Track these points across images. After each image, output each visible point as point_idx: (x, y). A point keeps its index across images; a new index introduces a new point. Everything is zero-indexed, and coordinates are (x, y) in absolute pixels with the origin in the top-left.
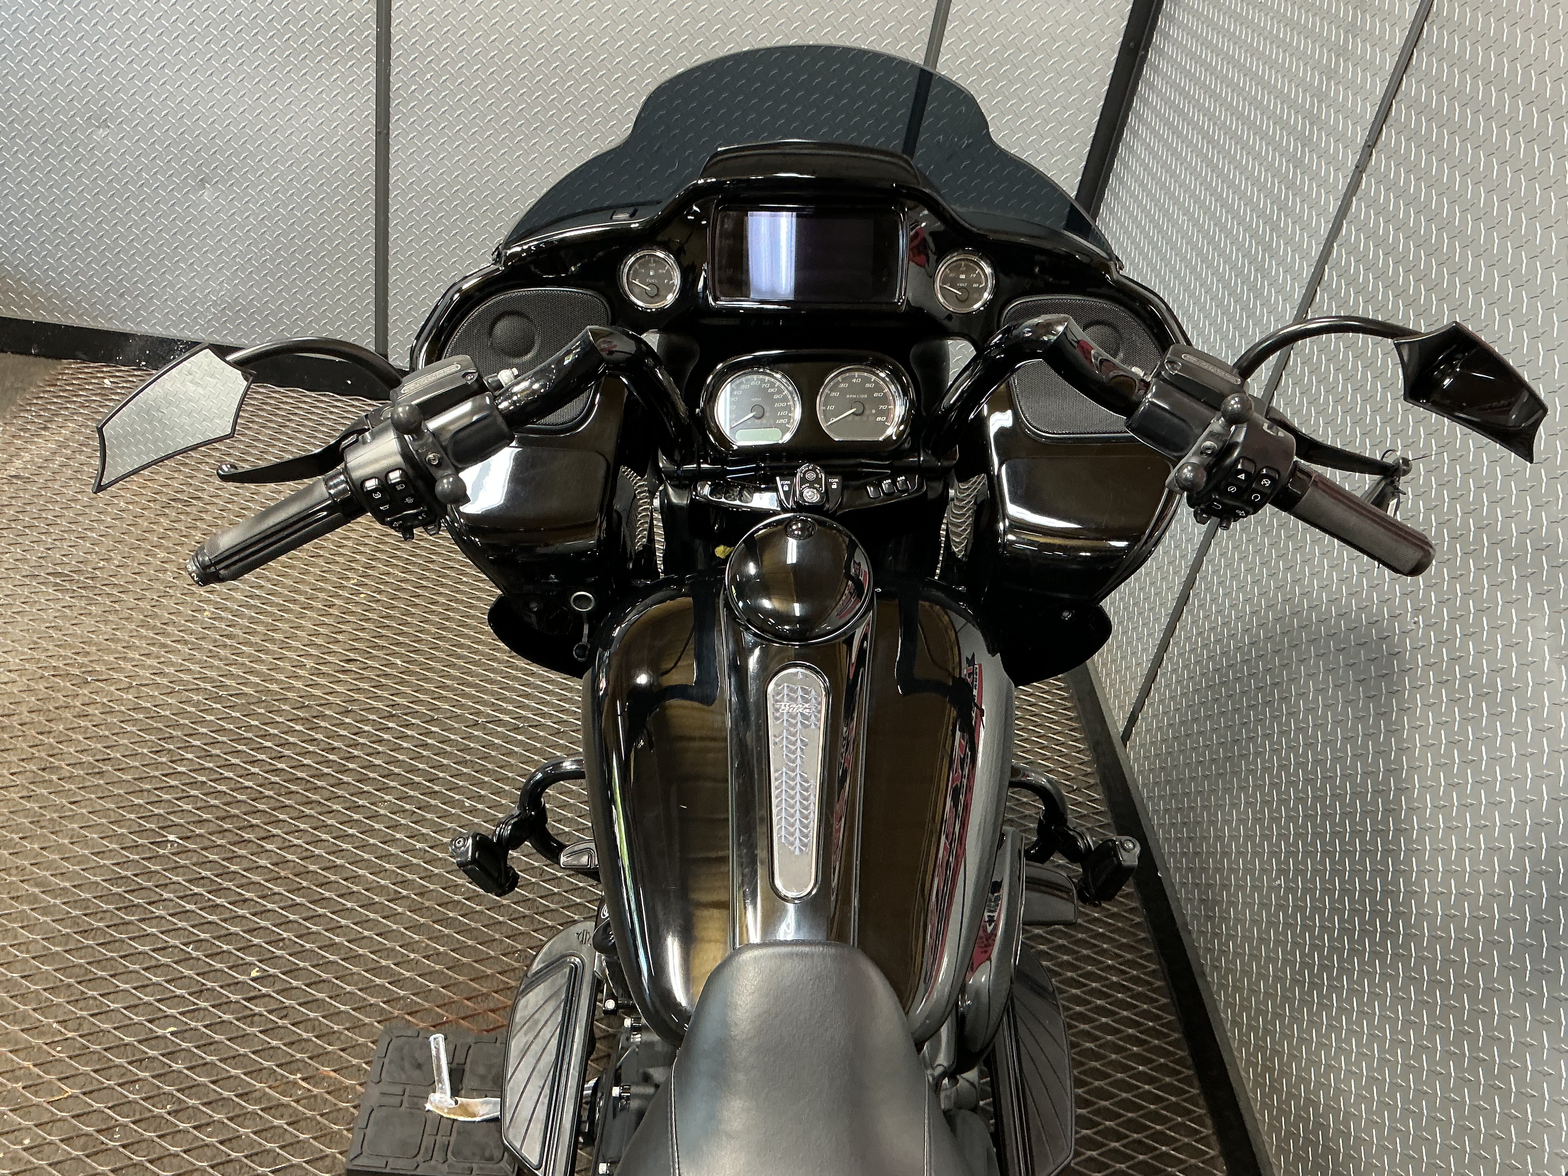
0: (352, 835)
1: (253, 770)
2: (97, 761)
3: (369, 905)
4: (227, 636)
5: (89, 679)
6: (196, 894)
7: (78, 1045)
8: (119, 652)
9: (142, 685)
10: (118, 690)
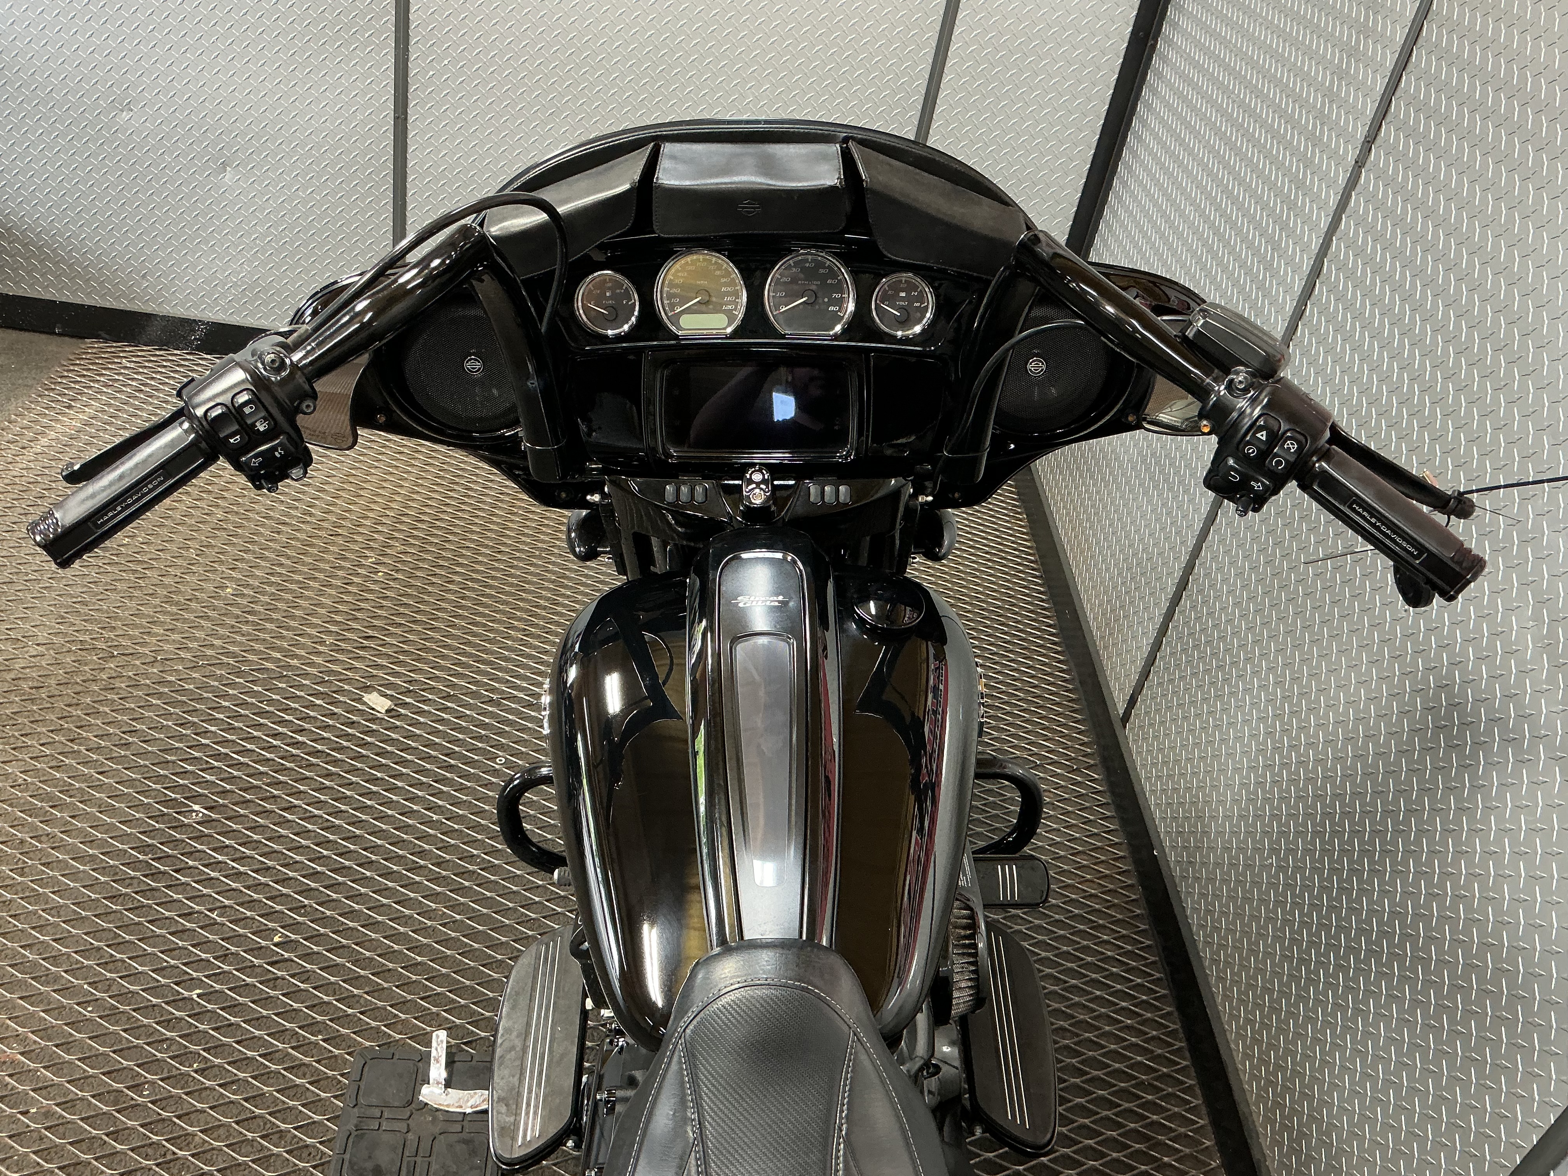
0: (371, 807)
1: (275, 742)
2: (124, 733)
3: (388, 874)
4: (249, 613)
5: (115, 653)
6: (220, 862)
7: (108, 1005)
8: (144, 627)
9: (167, 660)
10: (144, 664)
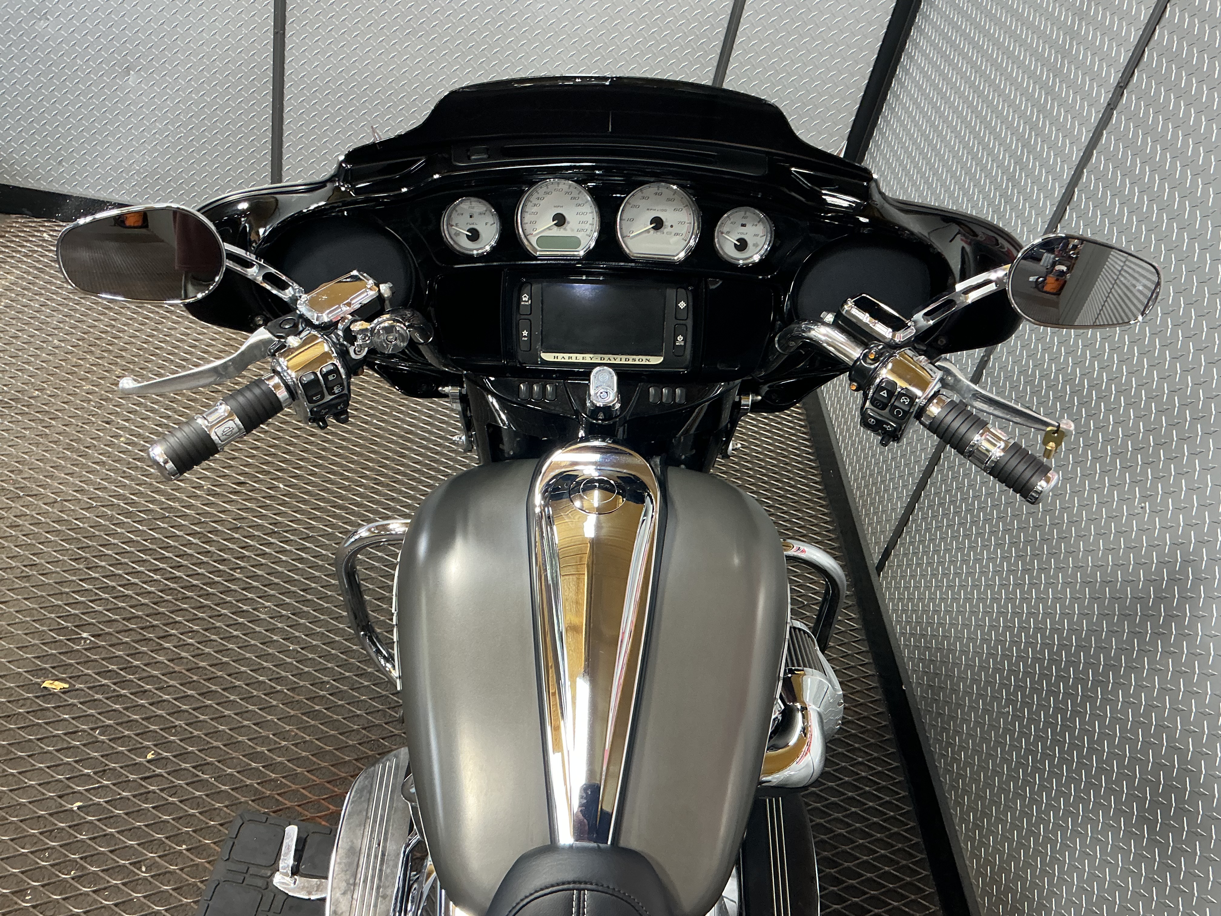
0: (237, 637)
1: (156, 577)
3: (248, 698)
4: (138, 460)
5: (22, 494)
6: (103, 685)
8: (48, 471)
9: (66, 501)
10: (45, 504)
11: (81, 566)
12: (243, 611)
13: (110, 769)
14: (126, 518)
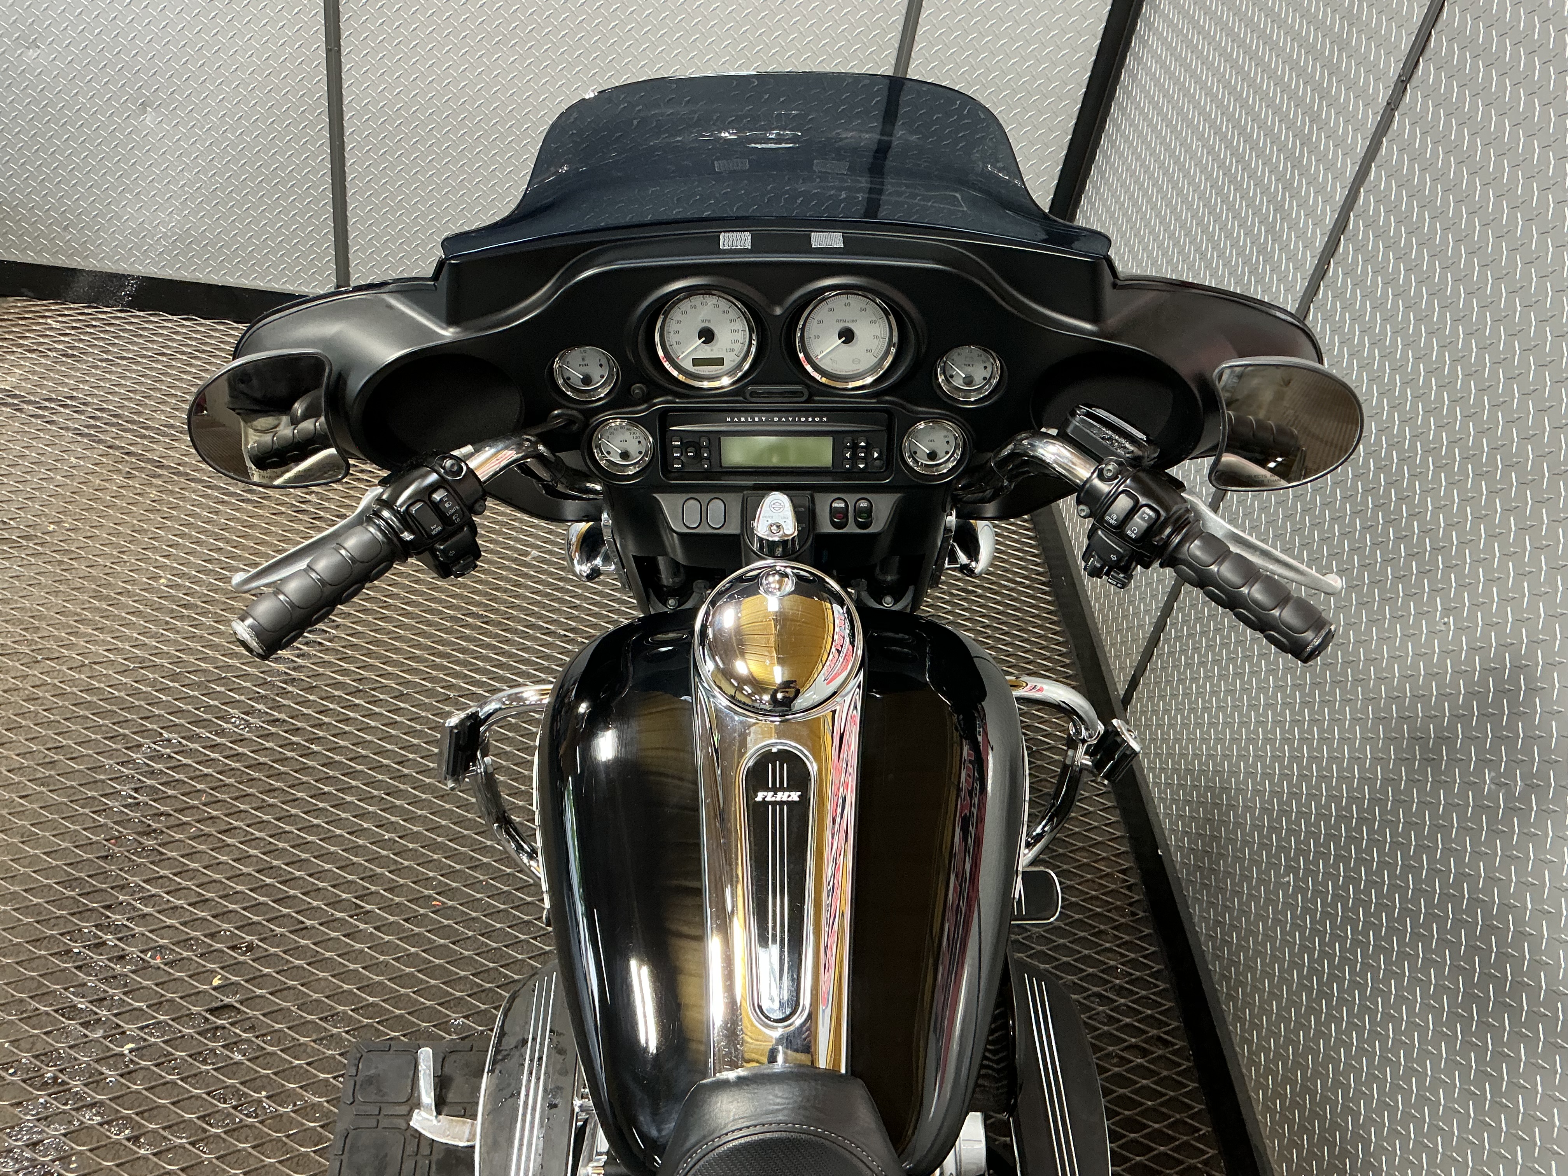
1: (213, 755)
3: (336, 903)
4: (184, 606)
5: (40, 658)
6: (154, 895)
7: (31, 1067)
8: (71, 627)
9: (95, 663)
10: (70, 669)
11: (119, 747)
12: (324, 793)
13: (167, 1001)
14: (172, 681)
